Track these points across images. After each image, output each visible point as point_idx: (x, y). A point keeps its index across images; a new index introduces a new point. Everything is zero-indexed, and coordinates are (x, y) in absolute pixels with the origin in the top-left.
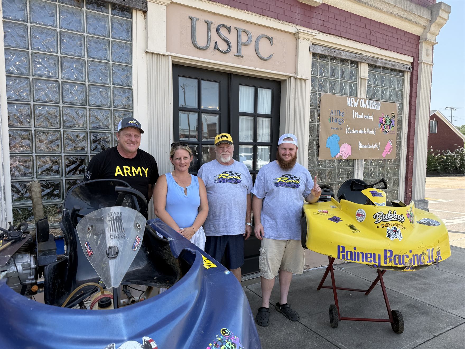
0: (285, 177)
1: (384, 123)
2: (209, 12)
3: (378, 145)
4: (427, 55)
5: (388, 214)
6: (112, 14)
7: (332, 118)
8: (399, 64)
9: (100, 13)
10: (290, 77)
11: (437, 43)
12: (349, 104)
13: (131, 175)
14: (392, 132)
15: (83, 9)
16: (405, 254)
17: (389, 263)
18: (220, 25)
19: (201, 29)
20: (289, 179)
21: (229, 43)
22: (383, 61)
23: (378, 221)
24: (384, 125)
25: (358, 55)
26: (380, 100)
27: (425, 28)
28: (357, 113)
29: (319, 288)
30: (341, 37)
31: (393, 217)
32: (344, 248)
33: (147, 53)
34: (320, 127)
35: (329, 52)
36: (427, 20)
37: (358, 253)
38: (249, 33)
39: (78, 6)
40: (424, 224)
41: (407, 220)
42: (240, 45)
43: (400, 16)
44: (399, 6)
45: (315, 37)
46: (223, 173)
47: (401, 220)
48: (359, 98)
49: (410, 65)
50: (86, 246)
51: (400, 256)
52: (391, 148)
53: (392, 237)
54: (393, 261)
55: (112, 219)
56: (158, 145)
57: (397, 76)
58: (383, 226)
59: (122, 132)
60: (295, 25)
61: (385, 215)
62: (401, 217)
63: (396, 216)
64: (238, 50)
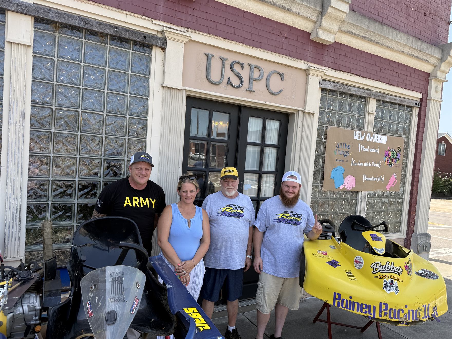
0: (287, 213)
1: (389, 157)
2: (224, 49)
3: (382, 177)
4: (436, 92)
5: (386, 266)
6: (133, 50)
7: (337, 150)
8: (407, 100)
9: (122, 49)
10: (299, 111)
11: (447, 81)
12: (356, 137)
13: (138, 206)
14: (397, 166)
15: (106, 45)
16: (400, 309)
17: (384, 316)
18: (233, 62)
19: (216, 65)
20: (290, 216)
21: (241, 79)
22: (392, 97)
23: (375, 271)
24: (389, 158)
25: (367, 91)
26: (387, 134)
27: (435, 66)
28: (363, 146)
29: (315, 321)
30: (351, 73)
31: (391, 269)
32: (340, 295)
33: (163, 87)
34: (326, 158)
35: (338, 87)
36: (438, 58)
37: (354, 302)
38: (261, 69)
39: (102, 43)
40: (422, 276)
41: (405, 272)
42: (252, 80)
43: (411, 55)
44: (410, 45)
45: (326, 74)
46: (227, 206)
47: (399, 272)
48: (365, 132)
49: (419, 101)
50: (88, 306)
51: (395, 310)
52: (395, 181)
53: (388, 289)
54: (388, 315)
55: (114, 280)
56: (167, 172)
57: (405, 111)
58: (380, 277)
59: (133, 166)
60: (306, 62)
61: (383, 266)
62: (399, 269)
63: (393, 267)
64: (250, 85)
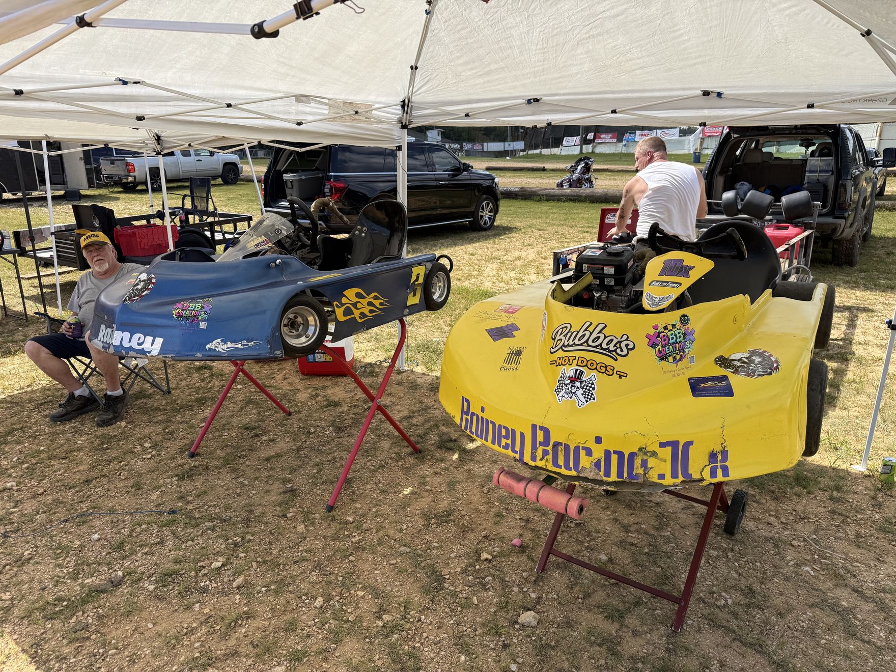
5: (578, 332)
16: (581, 445)
17: (541, 460)
23: (556, 347)
31: (587, 341)
32: (469, 404)
37: (487, 421)
41: (646, 353)
47: (615, 351)
51: (567, 447)
54: (550, 457)
58: (558, 362)
61: (572, 333)
62: (620, 342)
63: (599, 337)
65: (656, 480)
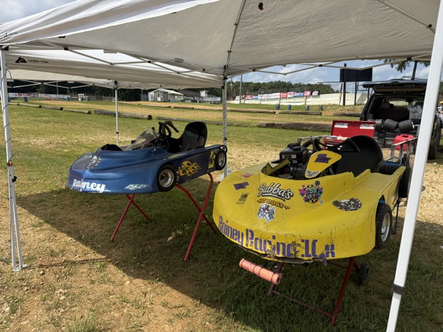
5: (269, 187)
16: (267, 240)
31: (272, 192)
32: (222, 219)
37: (229, 227)
47: (284, 197)
54: (254, 245)
61: (266, 188)
62: (287, 192)
65: (300, 257)
